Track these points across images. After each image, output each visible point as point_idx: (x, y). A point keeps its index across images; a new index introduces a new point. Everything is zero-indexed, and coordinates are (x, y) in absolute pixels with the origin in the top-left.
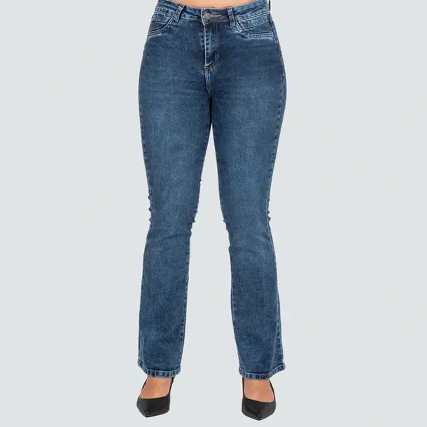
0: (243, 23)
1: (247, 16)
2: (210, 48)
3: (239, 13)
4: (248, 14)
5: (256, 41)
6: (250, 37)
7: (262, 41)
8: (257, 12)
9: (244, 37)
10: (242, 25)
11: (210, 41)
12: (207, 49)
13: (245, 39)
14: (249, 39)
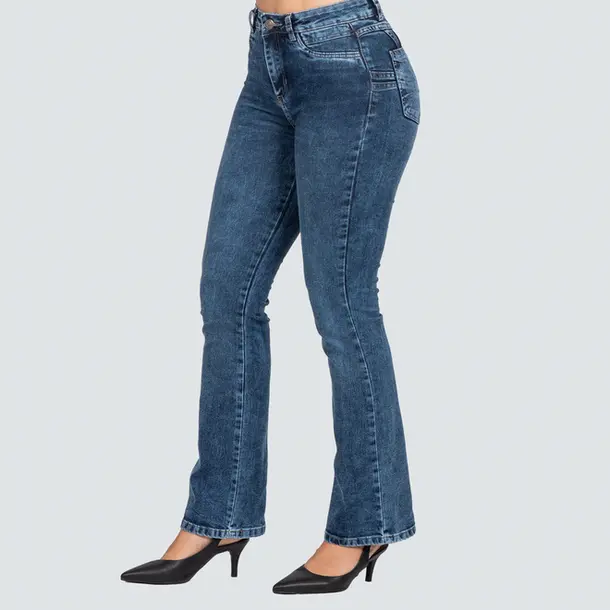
0: (306, 36)
1: (311, 27)
2: (274, 71)
3: (300, 22)
4: (313, 24)
5: (325, 63)
6: (316, 57)
7: (332, 63)
8: (326, 22)
9: (308, 56)
10: (304, 39)
11: (272, 60)
12: (271, 71)
13: (309, 60)
14: (315, 59)
